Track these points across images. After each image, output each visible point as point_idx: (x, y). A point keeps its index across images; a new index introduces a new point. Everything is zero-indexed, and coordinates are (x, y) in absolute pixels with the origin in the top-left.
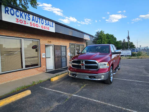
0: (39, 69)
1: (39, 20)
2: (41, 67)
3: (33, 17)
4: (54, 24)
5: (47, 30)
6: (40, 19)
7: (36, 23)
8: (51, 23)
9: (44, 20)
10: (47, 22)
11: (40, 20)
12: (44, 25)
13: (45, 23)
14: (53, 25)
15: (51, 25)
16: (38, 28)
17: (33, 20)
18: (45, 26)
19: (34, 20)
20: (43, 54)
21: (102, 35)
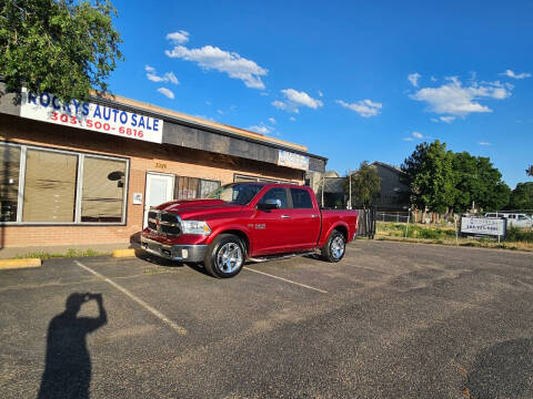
0: (120, 230)
1: (113, 114)
2: (125, 225)
3: (98, 108)
4: (161, 123)
5: (137, 137)
6: (116, 112)
7: (103, 121)
8: (151, 120)
9: (130, 115)
10: (138, 117)
11: (118, 115)
12: (128, 125)
13: (130, 120)
14: (155, 125)
15: (151, 125)
16: (111, 132)
17: (95, 114)
18: (132, 127)
19: (99, 115)
20: (135, 195)
21: (438, 156)
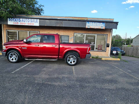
3: (22, 19)
5: (32, 25)
7: (24, 22)
8: (36, 20)
9: (29, 19)
10: (32, 20)
11: (27, 20)
16: (26, 25)
18: (31, 23)
